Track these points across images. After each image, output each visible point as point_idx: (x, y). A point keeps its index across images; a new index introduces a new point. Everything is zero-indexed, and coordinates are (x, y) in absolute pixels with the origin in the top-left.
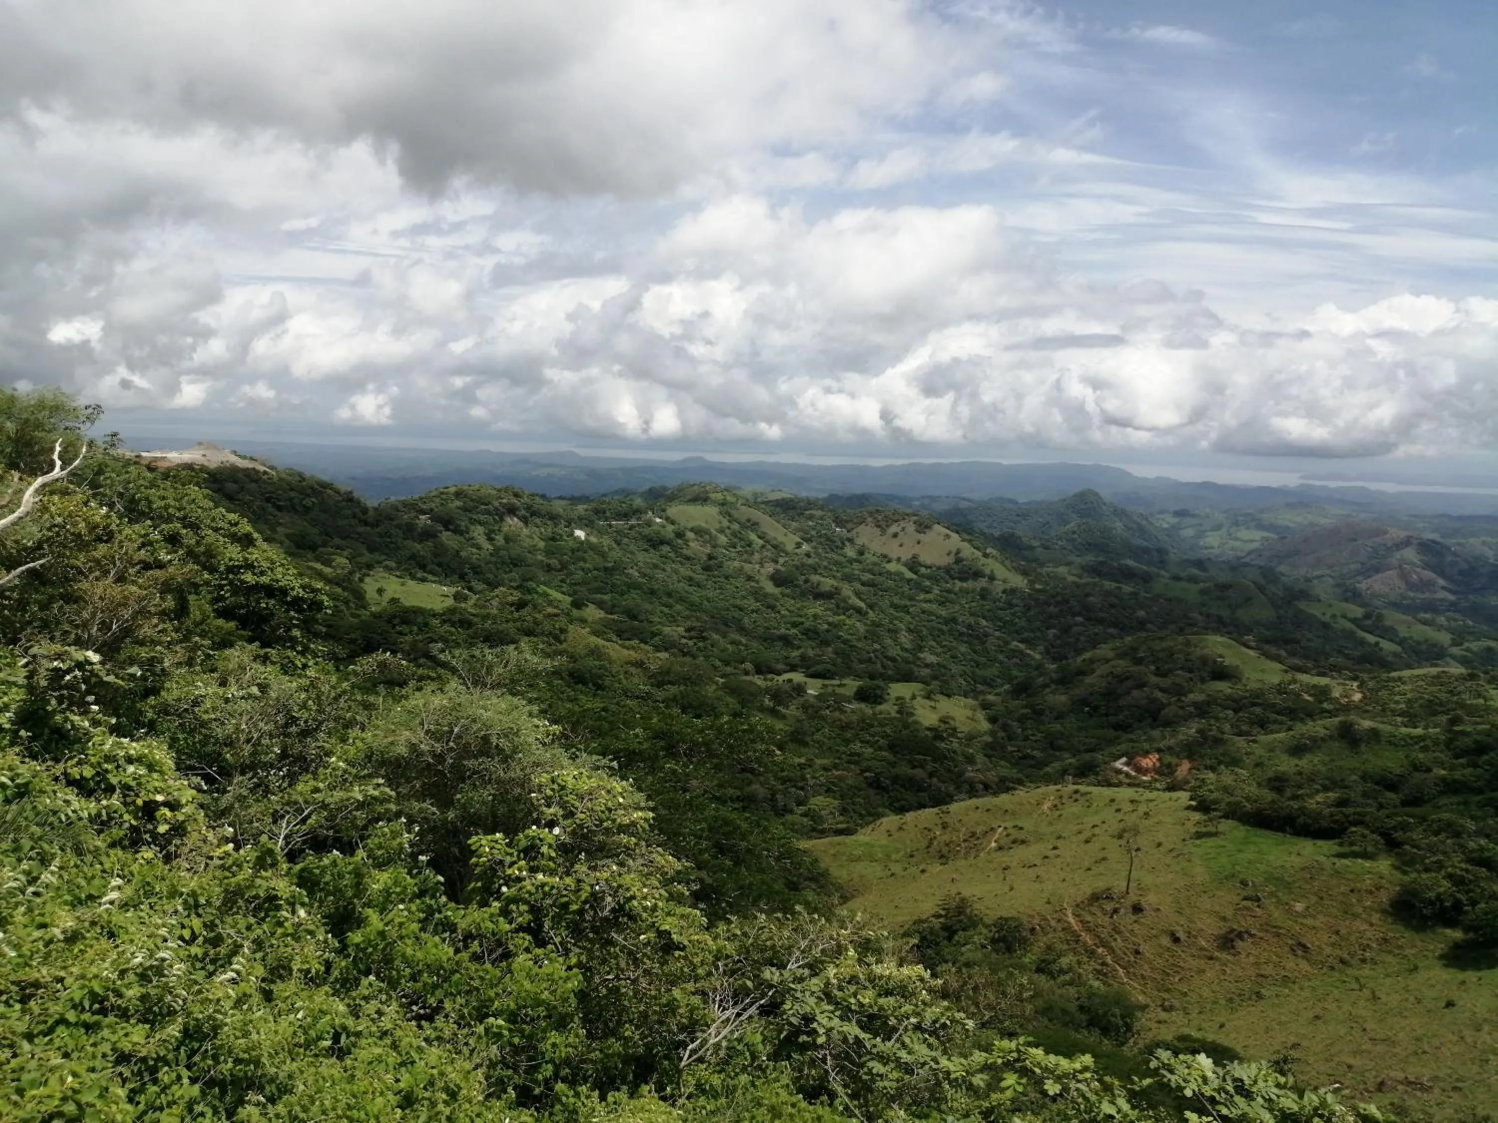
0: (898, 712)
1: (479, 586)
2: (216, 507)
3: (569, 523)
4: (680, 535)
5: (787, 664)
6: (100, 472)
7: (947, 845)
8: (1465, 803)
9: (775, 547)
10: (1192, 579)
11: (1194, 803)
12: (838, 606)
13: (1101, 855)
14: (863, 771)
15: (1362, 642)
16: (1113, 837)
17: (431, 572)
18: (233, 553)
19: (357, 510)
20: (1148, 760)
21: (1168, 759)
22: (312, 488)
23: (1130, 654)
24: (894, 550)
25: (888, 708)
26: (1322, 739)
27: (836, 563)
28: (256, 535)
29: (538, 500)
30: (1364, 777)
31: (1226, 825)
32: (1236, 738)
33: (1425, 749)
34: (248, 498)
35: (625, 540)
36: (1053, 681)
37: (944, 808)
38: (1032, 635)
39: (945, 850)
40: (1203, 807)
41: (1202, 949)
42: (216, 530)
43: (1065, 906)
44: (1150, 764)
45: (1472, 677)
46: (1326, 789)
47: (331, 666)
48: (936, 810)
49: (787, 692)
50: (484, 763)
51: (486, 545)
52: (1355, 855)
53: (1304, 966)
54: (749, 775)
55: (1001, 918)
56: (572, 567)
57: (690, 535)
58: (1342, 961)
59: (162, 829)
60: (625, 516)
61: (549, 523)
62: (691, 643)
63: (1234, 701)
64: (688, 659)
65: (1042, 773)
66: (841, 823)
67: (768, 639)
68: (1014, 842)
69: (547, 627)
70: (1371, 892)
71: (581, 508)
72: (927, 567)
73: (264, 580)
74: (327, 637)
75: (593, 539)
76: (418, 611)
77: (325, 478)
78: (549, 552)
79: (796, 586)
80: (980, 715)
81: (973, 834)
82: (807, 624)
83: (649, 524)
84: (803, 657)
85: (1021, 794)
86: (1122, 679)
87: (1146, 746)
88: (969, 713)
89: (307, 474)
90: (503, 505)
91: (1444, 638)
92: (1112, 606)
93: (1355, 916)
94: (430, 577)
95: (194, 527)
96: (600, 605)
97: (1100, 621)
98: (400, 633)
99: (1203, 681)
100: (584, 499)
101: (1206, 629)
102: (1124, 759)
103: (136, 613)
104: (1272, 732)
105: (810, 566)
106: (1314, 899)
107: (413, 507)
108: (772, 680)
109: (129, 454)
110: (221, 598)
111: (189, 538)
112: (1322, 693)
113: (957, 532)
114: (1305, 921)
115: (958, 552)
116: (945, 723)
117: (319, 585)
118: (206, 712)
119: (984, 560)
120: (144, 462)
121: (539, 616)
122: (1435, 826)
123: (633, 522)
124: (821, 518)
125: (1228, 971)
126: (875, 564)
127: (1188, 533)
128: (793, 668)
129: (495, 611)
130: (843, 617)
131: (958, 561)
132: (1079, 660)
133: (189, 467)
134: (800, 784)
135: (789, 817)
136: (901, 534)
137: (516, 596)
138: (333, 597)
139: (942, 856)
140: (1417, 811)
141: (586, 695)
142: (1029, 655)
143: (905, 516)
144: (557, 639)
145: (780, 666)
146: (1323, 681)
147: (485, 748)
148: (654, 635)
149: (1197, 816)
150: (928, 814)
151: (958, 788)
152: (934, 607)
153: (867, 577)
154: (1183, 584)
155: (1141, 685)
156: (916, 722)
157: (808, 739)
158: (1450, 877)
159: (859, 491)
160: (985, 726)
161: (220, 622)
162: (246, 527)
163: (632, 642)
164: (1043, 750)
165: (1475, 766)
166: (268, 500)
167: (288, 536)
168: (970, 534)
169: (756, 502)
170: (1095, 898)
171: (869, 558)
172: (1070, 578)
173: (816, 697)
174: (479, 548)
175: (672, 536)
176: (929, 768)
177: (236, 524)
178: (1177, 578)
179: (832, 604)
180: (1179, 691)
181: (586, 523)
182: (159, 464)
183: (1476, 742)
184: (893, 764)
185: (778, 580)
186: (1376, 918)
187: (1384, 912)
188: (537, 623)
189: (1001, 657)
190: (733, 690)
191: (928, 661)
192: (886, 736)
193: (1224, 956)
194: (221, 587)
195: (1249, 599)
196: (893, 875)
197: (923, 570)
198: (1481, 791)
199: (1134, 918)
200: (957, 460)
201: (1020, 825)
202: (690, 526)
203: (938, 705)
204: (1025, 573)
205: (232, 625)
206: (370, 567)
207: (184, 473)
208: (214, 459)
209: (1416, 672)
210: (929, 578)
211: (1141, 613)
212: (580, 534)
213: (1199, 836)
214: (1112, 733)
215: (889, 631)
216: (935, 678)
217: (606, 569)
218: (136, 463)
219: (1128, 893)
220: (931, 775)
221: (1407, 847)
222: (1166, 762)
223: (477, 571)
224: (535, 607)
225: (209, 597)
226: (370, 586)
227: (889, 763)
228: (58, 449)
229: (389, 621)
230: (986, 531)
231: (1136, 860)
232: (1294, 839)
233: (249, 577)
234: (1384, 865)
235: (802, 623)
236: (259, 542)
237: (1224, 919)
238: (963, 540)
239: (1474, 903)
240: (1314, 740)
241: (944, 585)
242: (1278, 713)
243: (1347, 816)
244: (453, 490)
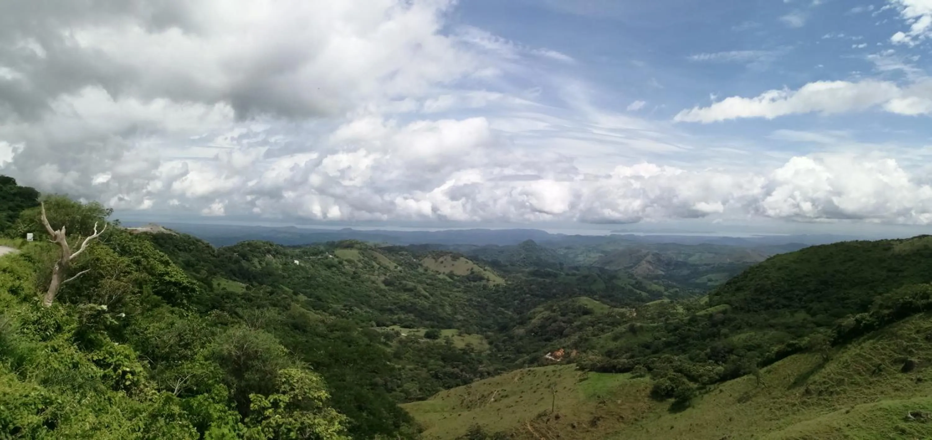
0: (446, 343)
1: (255, 284)
2: (156, 249)
3: (292, 257)
4: (340, 263)
5: (391, 322)
6: (111, 235)
7: (471, 402)
8: (673, 350)
9: (385, 268)
10: (574, 275)
11: (578, 367)
12: (415, 295)
13: (541, 397)
14: (429, 371)
15: (636, 293)
16: (546, 388)
17: (238, 278)
18: (161, 268)
19: (211, 251)
20: (559, 353)
21: (568, 350)
22: (193, 242)
23: (550, 308)
24: (442, 270)
25: (441, 341)
26: (624, 333)
27: (414, 275)
28: (170, 261)
29: (280, 247)
30: (638, 346)
31: (592, 374)
32: (593, 338)
33: (658, 331)
34: (168, 246)
35: (316, 265)
36: (517, 323)
37: (469, 385)
38: (507, 304)
39: (470, 404)
40: (582, 368)
41: (584, 428)
42: (155, 259)
43: (526, 422)
44: (560, 354)
45: (672, 302)
46: (626, 352)
47: (198, 315)
48: (465, 386)
49: (391, 335)
50: (256, 363)
51: (259, 267)
52: (638, 377)
53: (623, 425)
54: (374, 374)
55: (497, 433)
56: (293, 277)
57: (345, 263)
58: (636, 420)
59: (128, 383)
60: (315, 254)
61: (284, 257)
62: (346, 312)
63: (592, 322)
64: (345, 319)
65: (514, 364)
66: (420, 395)
67: (382, 310)
68: (502, 397)
69: (282, 303)
70: (644, 390)
71: (297, 251)
72: (458, 276)
73: (173, 280)
74: (197, 303)
75: (302, 265)
76: (232, 293)
77: (198, 238)
78: (284, 270)
79: (395, 286)
80: (485, 342)
81: (483, 396)
82: (401, 304)
83: (327, 258)
84: (399, 319)
85: (505, 375)
86: (547, 319)
87: (559, 347)
88: (480, 341)
89: (191, 236)
90: (266, 249)
91: (662, 289)
92: (542, 288)
93: (639, 401)
94: (237, 279)
95: (146, 257)
96: (305, 294)
97: (537, 296)
98: (226, 303)
99: (580, 316)
100: (299, 247)
101: (580, 295)
102: (550, 353)
103: (123, 292)
104: (607, 333)
105: (402, 277)
106: (624, 397)
107: (231, 249)
108: (384, 329)
109: (123, 228)
110: (156, 287)
111: (144, 262)
112: (623, 315)
113: (471, 260)
114: (621, 407)
115: (472, 269)
116: (468, 346)
117: (195, 281)
118: (149, 333)
119: (484, 272)
120: (128, 231)
121: (279, 298)
122: (664, 360)
123: (320, 257)
124: (406, 255)
125: (594, 435)
126: (433, 275)
127: (571, 256)
128: (394, 324)
129: (261, 295)
130: (418, 300)
131: (472, 273)
132: (529, 313)
133: (146, 233)
134: (399, 378)
135: (394, 393)
136: (444, 262)
137: (269, 289)
138: (200, 286)
139: (469, 407)
140: (657, 355)
141: (299, 335)
142: (506, 313)
143: (446, 253)
144: (286, 308)
145: (388, 323)
146: (623, 310)
147: (256, 356)
148: (329, 308)
149: (580, 373)
150: (462, 388)
151: (475, 376)
152: (461, 294)
153: (429, 281)
154: (570, 277)
155: (555, 321)
156: (455, 347)
157: (402, 356)
158: (669, 379)
159: (424, 243)
160: (487, 346)
161: (155, 296)
162: (166, 258)
163: (319, 311)
164: (515, 354)
165: (675, 335)
166: (176, 246)
167: (183, 261)
168: (477, 261)
169: (376, 248)
170: (539, 416)
171: (430, 272)
172: (524, 278)
173: (406, 337)
174: (256, 267)
175: (337, 263)
176: (461, 367)
177: (163, 256)
178: (567, 275)
179: (412, 294)
180: (570, 322)
181: (299, 258)
182: (134, 232)
183: (675, 326)
184: (444, 367)
185: (387, 283)
186: (646, 399)
187: (649, 397)
188: (278, 301)
189: (494, 314)
190: (366, 334)
191: (459, 319)
192: (439, 354)
193: (593, 429)
194: (156, 282)
195: (595, 281)
196: (445, 418)
197: (456, 278)
198: (677, 344)
199: (556, 421)
200: (470, 228)
201: (505, 389)
202: (345, 258)
203: (465, 339)
204: (503, 277)
205: (160, 298)
206: (215, 274)
207: (143, 236)
208: (155, 231)
209: (655, 302)
210: (459, 281)
211: (554, 291)
212: (297, 262)
213: (581, 380)
214: (544, 343)
215: (440, 305)
216: (463, 326)
217: (308, 278)
218: (125, 232)
219: (553, 411)
220: (462, 371)
221: (655, 370)
222: (566, 352)
223: (255, 278)
224: (277, 294)
225: (151, 286)
226: (215, 283)
227: (441, 366)
228: (96, 225)
229: (222, 297)
230: (485, 259)
231: (555, 396)
232: (617, 374)
233: (167, 278)
234: (647, 378)
235: (398, 303)
236: (172, 264)
237: (592, 413)
238: (474, 264)
239: (677, 387)
240: (621, 333)
241: (466, 284)
242: (608, 325)
243: (634, 362)
244: (247, 242)
